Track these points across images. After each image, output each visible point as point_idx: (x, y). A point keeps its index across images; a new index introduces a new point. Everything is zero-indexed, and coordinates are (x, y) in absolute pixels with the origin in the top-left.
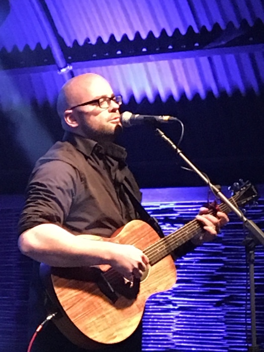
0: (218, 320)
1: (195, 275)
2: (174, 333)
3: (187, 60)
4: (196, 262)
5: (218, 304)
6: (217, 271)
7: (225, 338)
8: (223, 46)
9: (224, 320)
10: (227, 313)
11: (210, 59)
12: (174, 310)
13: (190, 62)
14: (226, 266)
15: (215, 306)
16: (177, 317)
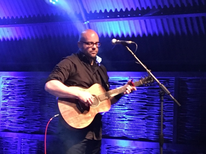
0: (143, 125)
1: (135, 107)
2: (125, 130)
3: (136, 21)
4: (136, 102)
5: (143, 119)
6: (144, 106)
7: (146, 133)
8: (150, 16)
9: (146, 125)
10: (147, 123)
11: (145, 21)
12: (126, 120)
13: (137, 21)
14: (147, 104)
15: (142, 120)
16: (127, 123)
